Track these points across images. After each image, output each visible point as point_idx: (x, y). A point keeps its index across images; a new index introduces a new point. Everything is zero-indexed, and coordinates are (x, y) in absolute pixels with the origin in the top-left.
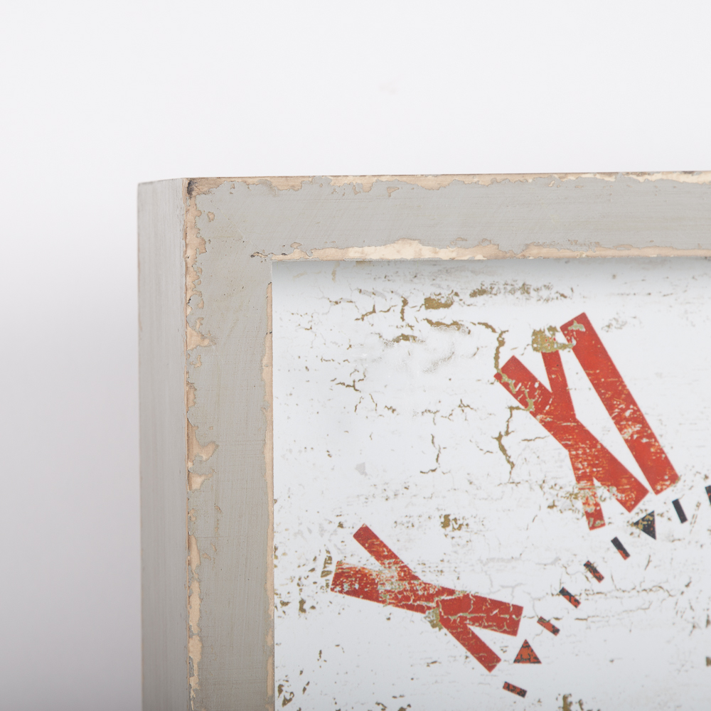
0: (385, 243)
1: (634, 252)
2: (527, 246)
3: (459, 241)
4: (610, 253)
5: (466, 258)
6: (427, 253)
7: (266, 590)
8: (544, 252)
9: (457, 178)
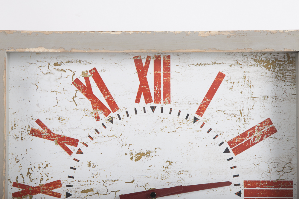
0: (35, 48)
1: (99, 51)
2: (72, 49)
3: (54, 47)
4: (93, 51)
5: (56, 52)
6: (46, 50)
7: (4, 133)
8: (76, 51)
9: (54, 32)
